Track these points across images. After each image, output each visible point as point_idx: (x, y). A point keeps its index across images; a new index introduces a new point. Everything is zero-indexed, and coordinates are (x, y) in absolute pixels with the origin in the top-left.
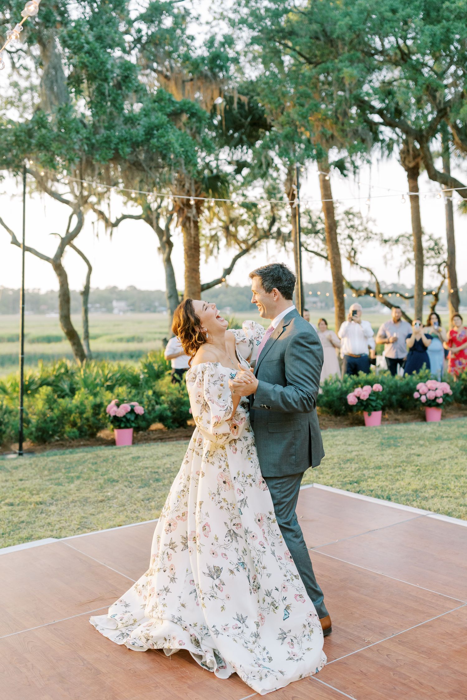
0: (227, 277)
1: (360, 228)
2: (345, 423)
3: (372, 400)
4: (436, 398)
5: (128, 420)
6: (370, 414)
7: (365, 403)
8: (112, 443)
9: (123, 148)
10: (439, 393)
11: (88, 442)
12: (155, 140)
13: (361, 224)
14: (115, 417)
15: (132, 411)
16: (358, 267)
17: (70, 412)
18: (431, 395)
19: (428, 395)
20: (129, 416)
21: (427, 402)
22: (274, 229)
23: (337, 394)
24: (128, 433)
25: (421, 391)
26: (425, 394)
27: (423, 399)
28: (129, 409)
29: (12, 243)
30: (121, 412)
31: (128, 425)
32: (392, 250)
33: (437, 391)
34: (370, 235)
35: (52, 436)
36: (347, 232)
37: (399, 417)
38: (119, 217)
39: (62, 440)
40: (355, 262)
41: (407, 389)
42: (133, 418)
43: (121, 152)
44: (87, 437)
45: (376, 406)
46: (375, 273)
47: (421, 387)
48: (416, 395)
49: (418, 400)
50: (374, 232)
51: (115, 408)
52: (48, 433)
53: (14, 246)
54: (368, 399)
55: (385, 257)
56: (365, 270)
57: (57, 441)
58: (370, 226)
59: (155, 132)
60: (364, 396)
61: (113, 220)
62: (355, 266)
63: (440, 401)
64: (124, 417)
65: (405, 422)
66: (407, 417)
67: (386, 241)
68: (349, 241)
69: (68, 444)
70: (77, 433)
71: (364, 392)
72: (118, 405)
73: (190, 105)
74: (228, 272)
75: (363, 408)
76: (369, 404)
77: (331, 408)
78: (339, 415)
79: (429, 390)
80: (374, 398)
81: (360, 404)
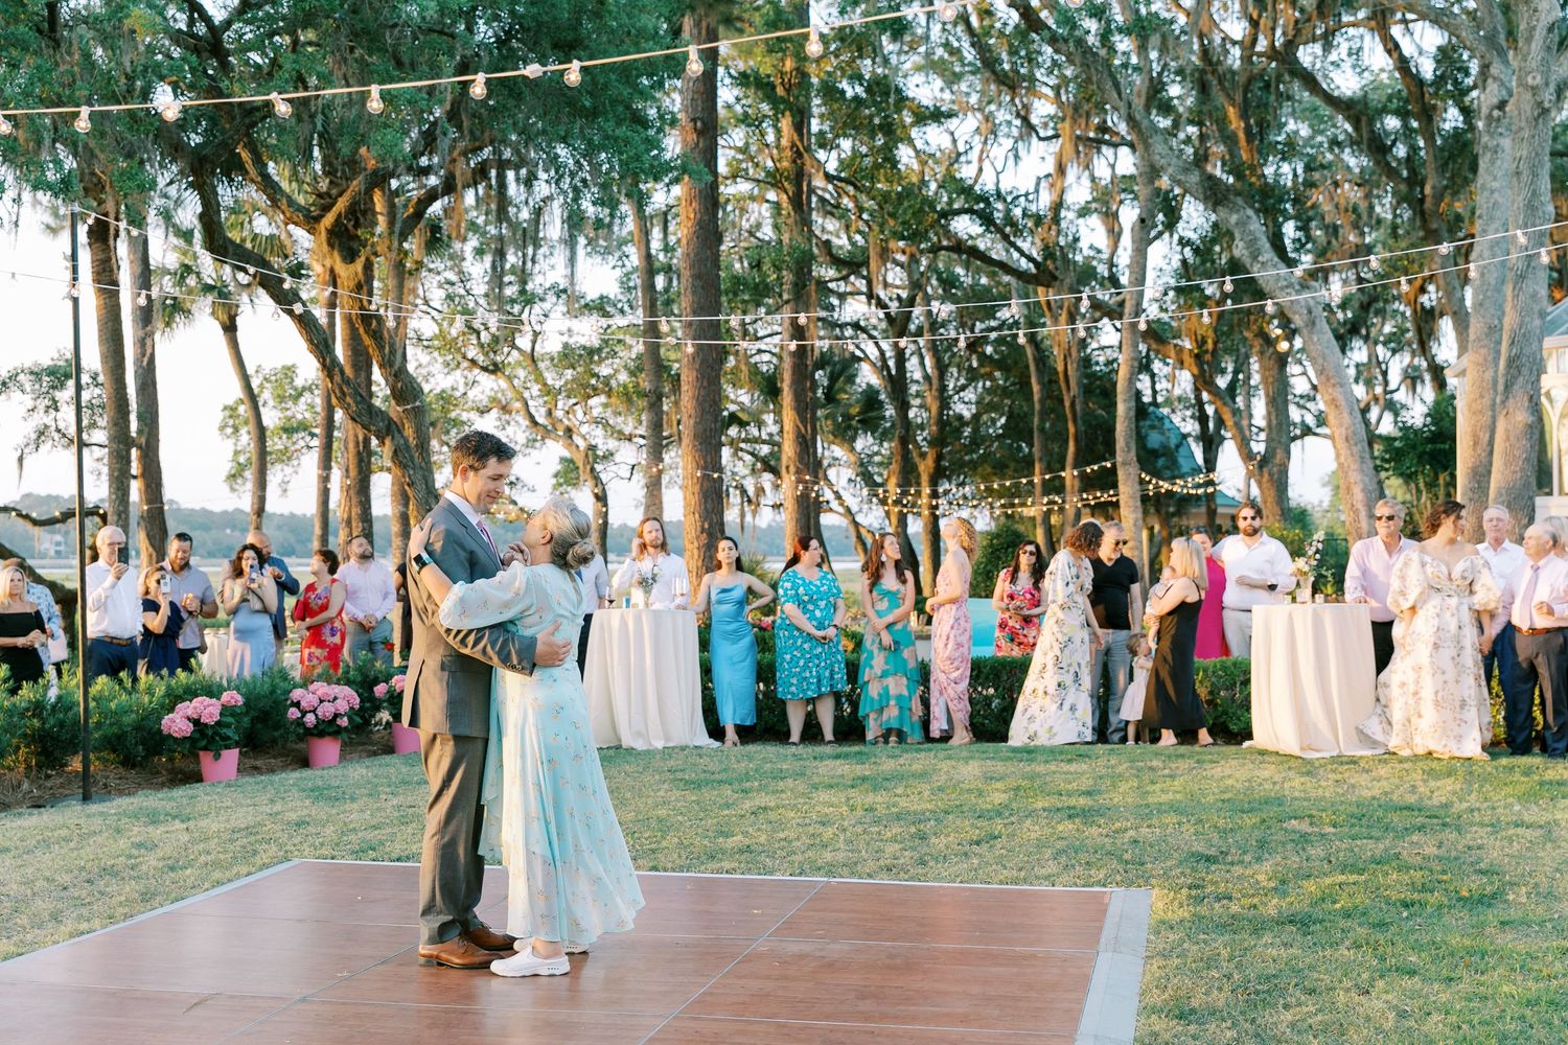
3: (225, 726)
4: (336, 716)
6: (217, 757)
7: (208, 733)
10: (341, 707)
18: (326, 710)
19: (320, 712)
21: (316, 726)
25: (303, 704)
26: (314, 711)
27: (310, 719)
33: (337, 703)
37: (258, 763)
45: (230, 739)
47: (302, 696)
48: (293, 713)
49: (297, 722)
54: (218, 723)
60: (208, 716)
63: (344, 722)
75: (204, 743)
76: (216, 733)
77: (114, 751)
78: (133, 766)
79: (321, 701)
80: (230, 720)
81: (197, 735)
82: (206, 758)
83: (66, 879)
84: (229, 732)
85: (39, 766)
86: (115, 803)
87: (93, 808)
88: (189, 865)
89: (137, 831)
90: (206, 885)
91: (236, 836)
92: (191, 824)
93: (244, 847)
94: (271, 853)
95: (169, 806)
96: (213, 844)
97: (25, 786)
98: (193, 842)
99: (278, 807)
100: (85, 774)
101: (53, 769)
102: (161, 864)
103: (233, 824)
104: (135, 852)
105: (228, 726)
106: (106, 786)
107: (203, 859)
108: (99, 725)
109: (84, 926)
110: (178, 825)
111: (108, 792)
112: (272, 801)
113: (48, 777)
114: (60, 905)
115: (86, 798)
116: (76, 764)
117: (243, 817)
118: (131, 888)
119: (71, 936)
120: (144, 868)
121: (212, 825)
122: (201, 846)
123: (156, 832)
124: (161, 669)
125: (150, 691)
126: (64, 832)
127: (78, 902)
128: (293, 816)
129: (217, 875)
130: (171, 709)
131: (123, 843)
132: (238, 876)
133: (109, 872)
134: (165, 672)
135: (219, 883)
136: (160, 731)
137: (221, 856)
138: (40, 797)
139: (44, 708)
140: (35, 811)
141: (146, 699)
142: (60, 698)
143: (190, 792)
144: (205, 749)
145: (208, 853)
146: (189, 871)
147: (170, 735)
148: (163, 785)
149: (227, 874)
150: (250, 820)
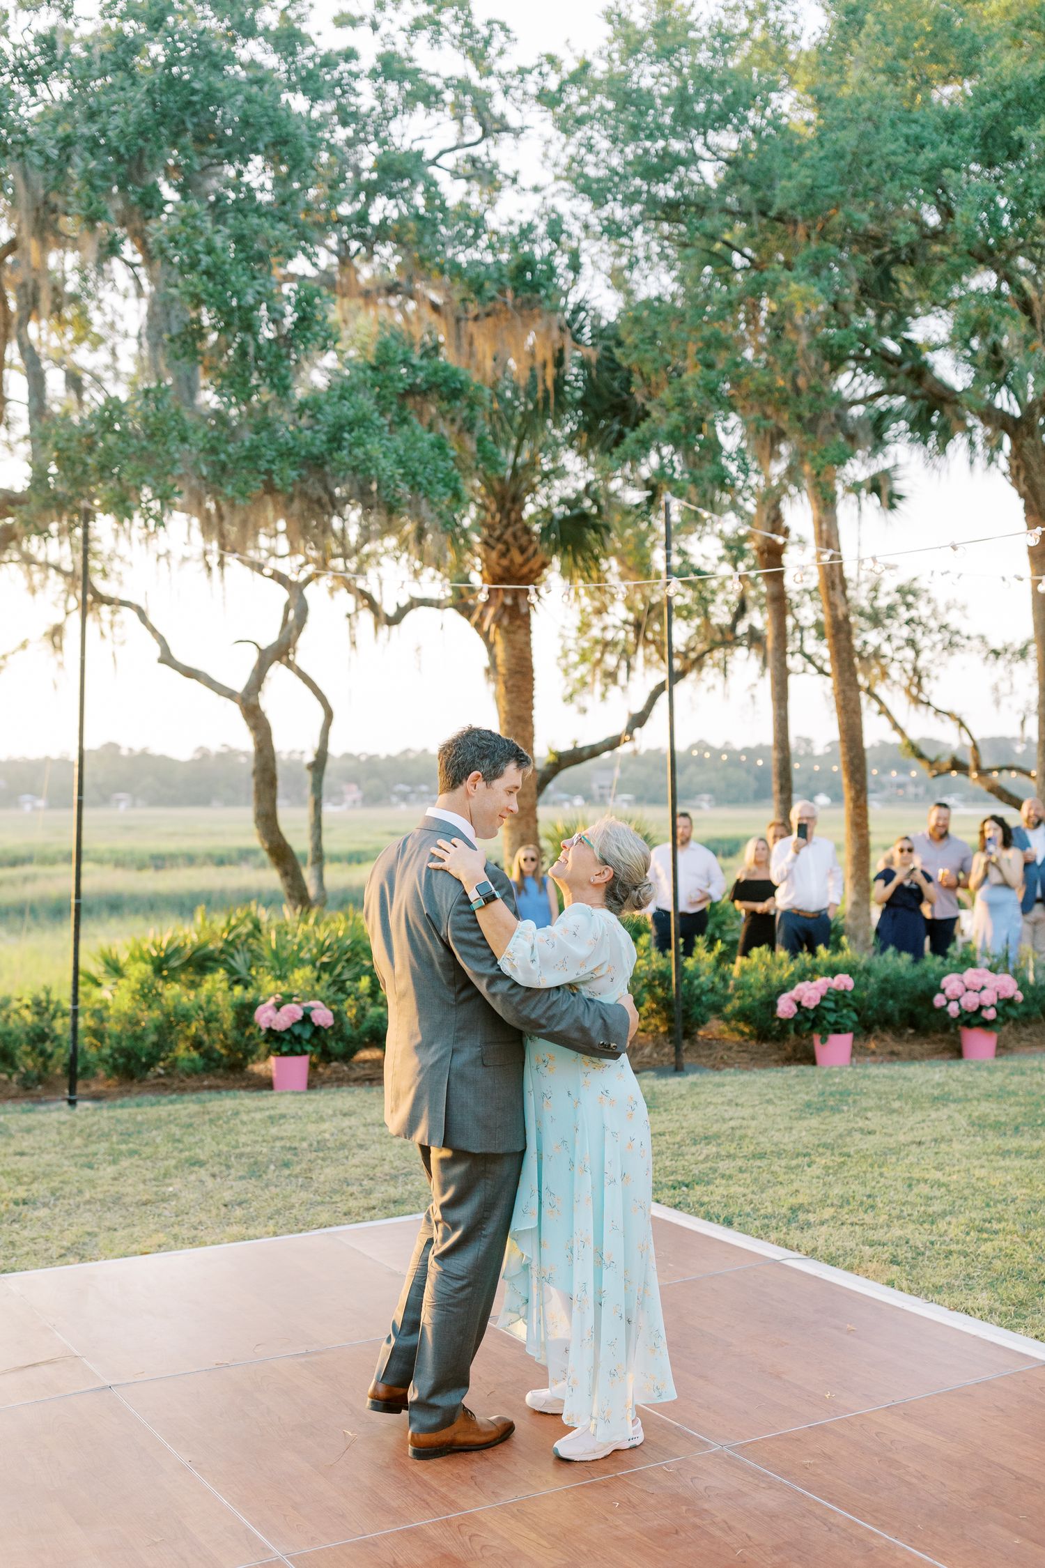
0: (637, 731)
1: (933, 624)
2: (775, 1057)
3: (829, 1010)
4: (981, 1008)
5: (298, 1039)
6: (824, 1040)
7: (812, 1016)
8: (267, 1084)
9: (281, 469)
10: (989, 997)
11: (219, 1082)
12: (345, 452)
13: (934, 614)
14: (270, 1030)
15: (306, 1019)
16: (932, 710)
17: (186, 1017)
18: (971, 1001)
19: (962, 1001)
20: (297, 1030)
21: (960, 1016)
22: (742, 628)
23: (760, 994)
24: (298, 1066)
25: (948, 992)
26: (958, 1000)
27: (953, 1009)
28: (299, 1014)
29: (161, 661)
30: (282, 1020)
31: (298, 1049)
32: (1011, 672)
33: (984, 993)
34: (956, 639)
35: (148, 1066)
36: (905, 632)
37: (899, 1048)
38: (403, 602)
39: (168, 1075)
40: (923, 697)
41: (921, 986)
42: (307, 1034)
43: (277, 480)
44: (221, 1071)
45: (836, 1023)
46: (968, 724)
47: (951, 983)
48: (939, 1000)
49: (943, 1010)
50: (965, 633)
51: (270, 1013)
52: (139, 1060)
53: (165, 668)
54: (817, 1008)
55: (996, 689)
56: (946, 718)
57: (160, 1076)
58: (953, 619)
59: (346, 435)
60: (809, 999)
61: (390, 610)
62: (922, 708)
63: (990, 1014)
64: (288, 1030)
65: (913, 1058)
66: (917, 1048)
67: (997, 653)
68: (909, 653)
69: (176, 1083)
70: (200, 1063)
71: (810, 992)
72: (278, 1007)
73: (447, 374)
74: (639, 720)
75: (807, 1026)
76: (820, 1017)
79: (968, 990)
81: (799, 1018)
82: (816, 1040)
115: (678, 1069)
144: (813, 1030)
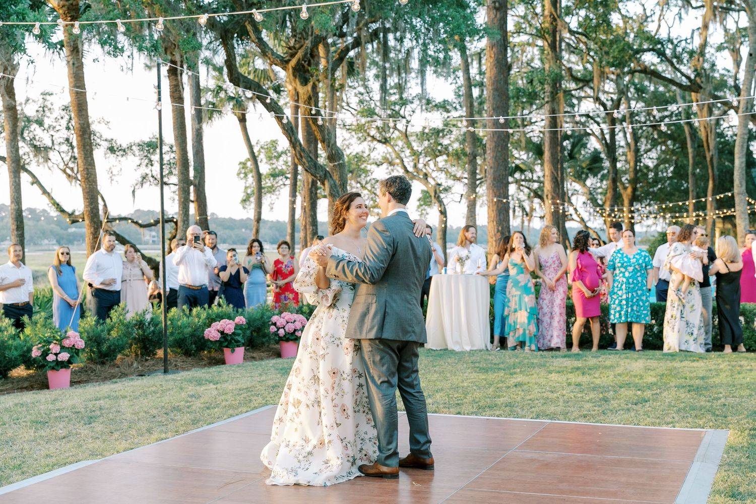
4: (295, 330)
6: (233, 351)
7: (228, 338)
10: (298, 326)
18: (290, 328)
19: (286, 328)
21: (285, 336)
25: (278, 324)
27: (281, 332)
32: (119, 162)
33: (296, 323)
37: (255, 355)
40: (74, 175)
45: (239, 342)
47: (277, 319)
48: (272, 329)
49: (275, 334)
54: (233, 333)
60: (230, 329)
75: (226, 344)
76: (232, 339)
77: (180, 347)
78: (190, 355)
79: (287, 323)
80: (240, 332)
81: (223, 340)
82: (227, 351)
83: (154, 412)
84: (239, 338)
85: (142, 355)
86: (180, 374)
87: (169, 377)
88: (217, 406)
89: (191, 389)
90: (225, 417)
91: (241, 392)
92: (219, 386)
93: (245, 398)
94: (259, 401)
95: (208, 376)
96: (229, 396)
97: (135, 365)
98: (219, 395)
99: (263, 378)
100: (165, 360)
101: (149, 356)
102: (202, 406)
103: (240, 386)
104: (189, 399)
105: (239, 335)
106: (176, 365)
107: (224, 404)
108: (172, 334)
109: (163, 436)
110: (212, 386)
111: (177, 369)
112: (260, 375)
113: (147, 360)
114: (151, 425)
115: (166, 371)
116: (160, 353)
117: (245, 383)
118: (187, 418)
119: (157, 440)
120: (194, 407)
121: (229, 386)
122: (223, 397)
123: (201, 389)
124: (204, 304)
125: (198, 316)
126: (154, 389)
127: (161, 424)
128: (271, 383)
129: (231, 412)
130: (209, 326)
131: (183, 395)
132: (241, 413)
133: (177, 409)
134: (206, 306)
135: (231, 416)
136: (203, 337)
137: (233, 402)
138: (142, 371)
139: (144, 324)
140: (140, 378)
141: (196, 320)
142: (152, 319)
143: (219, 369)
144: (227, 347)
145: (227, 401)
146: (216, 410)
147: (208, 340)
148: (205, 365)
149: (236, 412)
150: (249, 384)
